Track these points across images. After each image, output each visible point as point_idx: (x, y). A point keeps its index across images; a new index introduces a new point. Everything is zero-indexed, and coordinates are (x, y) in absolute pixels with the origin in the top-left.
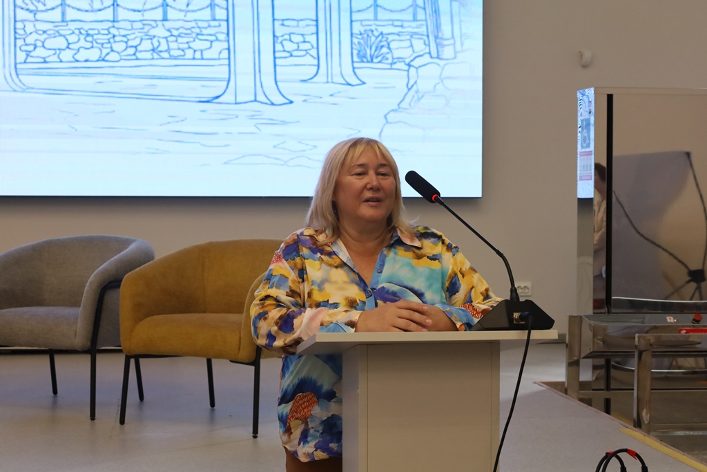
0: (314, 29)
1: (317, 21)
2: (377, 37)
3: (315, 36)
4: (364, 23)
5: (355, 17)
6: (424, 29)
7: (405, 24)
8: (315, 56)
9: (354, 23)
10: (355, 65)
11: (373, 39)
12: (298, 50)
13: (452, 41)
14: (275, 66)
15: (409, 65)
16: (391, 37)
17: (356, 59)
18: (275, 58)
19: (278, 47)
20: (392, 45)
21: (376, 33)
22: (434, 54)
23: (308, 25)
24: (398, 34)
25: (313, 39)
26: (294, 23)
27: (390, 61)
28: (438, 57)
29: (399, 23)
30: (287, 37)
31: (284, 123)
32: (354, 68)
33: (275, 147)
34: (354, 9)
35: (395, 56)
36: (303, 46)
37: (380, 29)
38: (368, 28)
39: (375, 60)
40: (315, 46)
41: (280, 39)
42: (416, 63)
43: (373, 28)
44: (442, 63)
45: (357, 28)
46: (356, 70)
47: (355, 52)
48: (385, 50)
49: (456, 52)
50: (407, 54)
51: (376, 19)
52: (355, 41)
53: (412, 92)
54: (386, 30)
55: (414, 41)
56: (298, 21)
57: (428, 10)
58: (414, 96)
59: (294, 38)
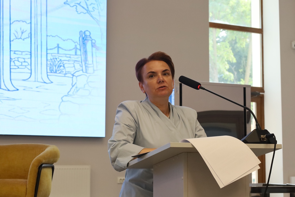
0: (29, 56)
1: (31, 52)
2: (58, 62)
3: (30, 59)
4: (53, 55)
5: (49, 52)
6: (80, 59)
7: (72, 56)
8: (30, 69)
9: (48, 55)
10: (48, 74)
11: (57, 62)
12: (21, 65)
13: (92, 65)
14: (10, 72)
15: (73, 75)
16: (65, 62)
17: (49, 71)
18: (10, 69)
19: (12, 63)
20: (65, 66)
21: (58, 60)
22: (84, 71)
23: (26, 54)
24: (68, 61)
25: (29, 61)
26: (20, 53)
27: (64, 73)
28: (86, 72)
29: (69, 56)
30: (17, 59)
31: (14, 99)
32: (48, 75)
33: (9, 111)
34: (48, 48)
35: (67, 71)
36: (24, 64)
37: (60, 58)
38: (54, 57)
39: (57, 72)
40: (30, 64)
41: (13, 60)
42: (76, 74)
43: (57, 57)
44: (88, 75)
45: (49, 57)
46: (49, 76)
47: (48, 68)
48: (62, 68)
49: (94, 70)
50: (72, 70)
51: (58, 53)
52: (49, 63)
53: (74, 87)
54: (62, 59)
55: (75, 64)
56: (22, 52)
57: (82, 50)
58: (75, 89)
59: (20, 60)
